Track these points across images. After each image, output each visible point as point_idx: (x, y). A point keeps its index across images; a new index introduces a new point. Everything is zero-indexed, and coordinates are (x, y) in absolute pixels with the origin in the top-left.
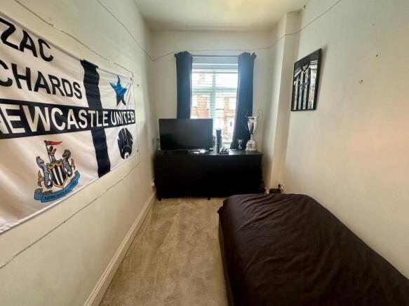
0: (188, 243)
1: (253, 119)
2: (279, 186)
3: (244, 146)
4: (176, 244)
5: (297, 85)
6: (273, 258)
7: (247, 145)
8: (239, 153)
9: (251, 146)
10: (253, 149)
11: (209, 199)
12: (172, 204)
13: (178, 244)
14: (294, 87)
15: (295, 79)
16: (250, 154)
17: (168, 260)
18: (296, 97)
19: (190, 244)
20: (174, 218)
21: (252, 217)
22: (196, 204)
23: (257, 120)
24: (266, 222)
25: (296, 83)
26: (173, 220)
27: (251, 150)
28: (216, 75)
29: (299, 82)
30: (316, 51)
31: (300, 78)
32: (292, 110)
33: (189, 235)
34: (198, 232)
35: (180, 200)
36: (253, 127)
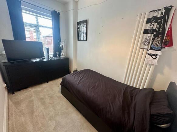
0: (49, 103)
1: (62, 43)
2: (76, 69)
3: (60, 55)
4: (43, 108)
5: (79, 31)
6: (92, 87)
7: (61, 55)
8: (58, 58)
9: (63, 55)
10: (64, 56)
11: (48, 83)
12: (26, 92)
13: (44, 107)
14: (78, 31)
15: (78, 28)
16: (63, 58)
17: (44, 116)
18: (79, 35)
19: (51, 104)
20: (33, 98)
21: (78, 80)
22: (42, 87)
23: (64, 44)
24: (83, 79)
25: (79, 30)
26: (33, 99)
27: (63, 56)
28: (38, 17)
29: (80, 30)
30: (85, 20)
31: (80, 28)
32: (78, 40)
33: (48, 100)
34: (52, 97)
35: (30, 89)
36: (62, 47)
